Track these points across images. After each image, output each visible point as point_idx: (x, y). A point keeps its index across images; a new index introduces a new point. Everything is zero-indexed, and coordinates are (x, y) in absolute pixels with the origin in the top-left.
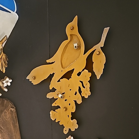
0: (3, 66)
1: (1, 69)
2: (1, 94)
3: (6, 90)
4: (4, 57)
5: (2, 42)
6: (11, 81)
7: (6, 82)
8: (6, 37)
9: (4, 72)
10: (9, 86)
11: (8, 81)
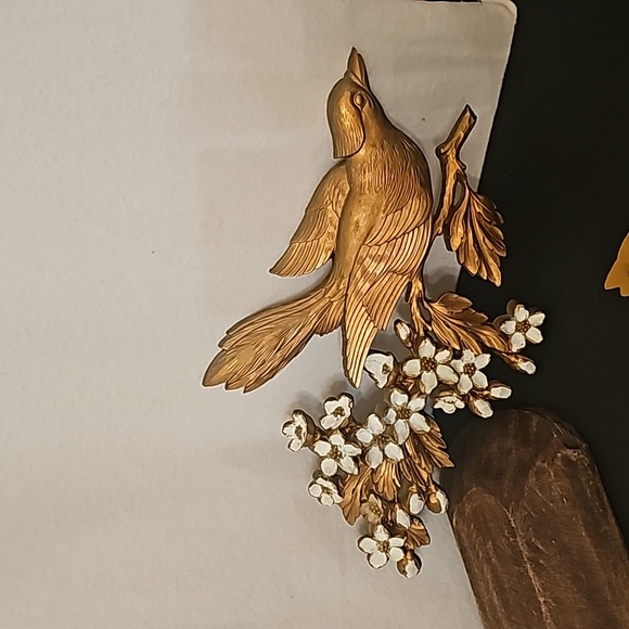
0: (486, 254)
1: (481, 267)
2: (510, 391)
3: (528, 367)
4: (478, 210)
6: (539, 318)
7: (517, 330)
8: (468, 114)
9: (498, 283)
10: (537, 344)
11: (525, 321)
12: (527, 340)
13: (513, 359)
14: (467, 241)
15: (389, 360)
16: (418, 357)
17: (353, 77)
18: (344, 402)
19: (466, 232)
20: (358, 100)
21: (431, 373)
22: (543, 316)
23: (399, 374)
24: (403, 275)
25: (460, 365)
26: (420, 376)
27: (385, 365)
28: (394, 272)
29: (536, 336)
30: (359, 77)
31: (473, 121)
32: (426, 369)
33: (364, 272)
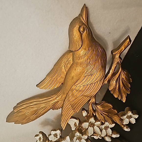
0: (122, 92)
1: (119, 96)
2: (119, 135)
3: (127, 129)
4: (123, 77)
5: (120, 50)
6: (137, 116)
7: (127, 118)
9: (124, 101)
10: (133, 124)
11: (130, 116)
12: (129, 122)
13: (123, 126)
14: (116, 88)
15: (77, 122)
16: (88, 122)
17: (82, 18)
18: (58, 132)
19: (116, 85)
20: (82, 29)
21: (92, 128)
22: (138, 116)
23: (80, 126)
24: (88, 97)
25: (103, 127)
26: (87, 129)
27: (75, 123)
28: (84, 96)
29: (133, 121)
30: (84, 19)
31: (130, 43)
32: (90, 126)
33: (73, 94)
